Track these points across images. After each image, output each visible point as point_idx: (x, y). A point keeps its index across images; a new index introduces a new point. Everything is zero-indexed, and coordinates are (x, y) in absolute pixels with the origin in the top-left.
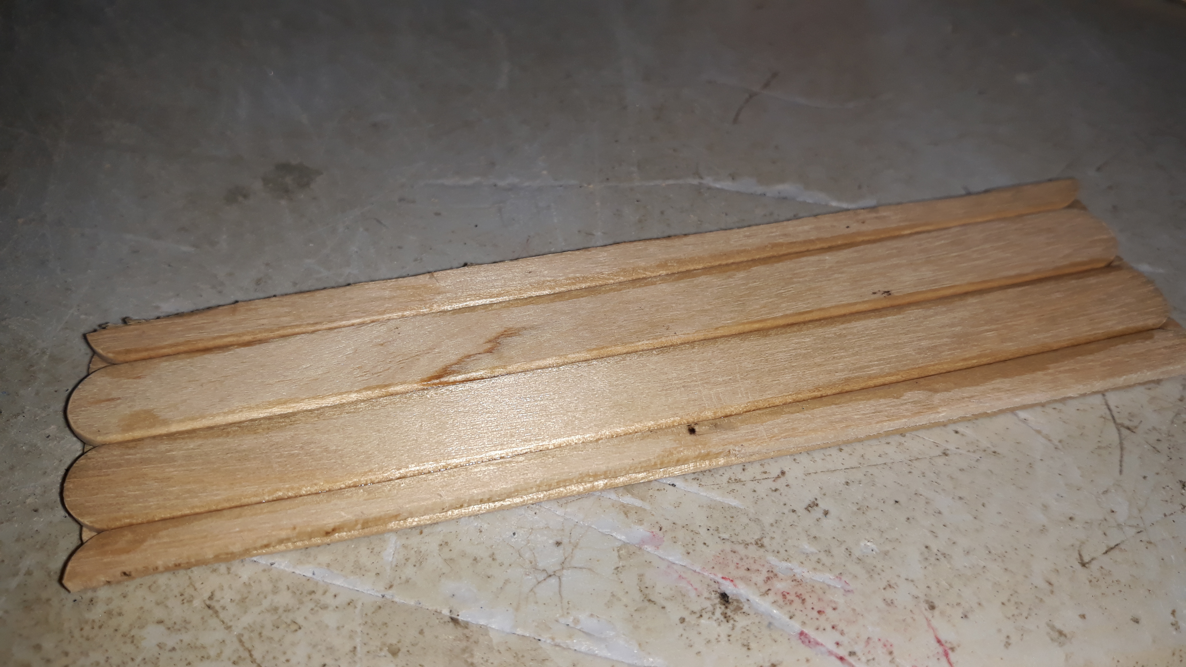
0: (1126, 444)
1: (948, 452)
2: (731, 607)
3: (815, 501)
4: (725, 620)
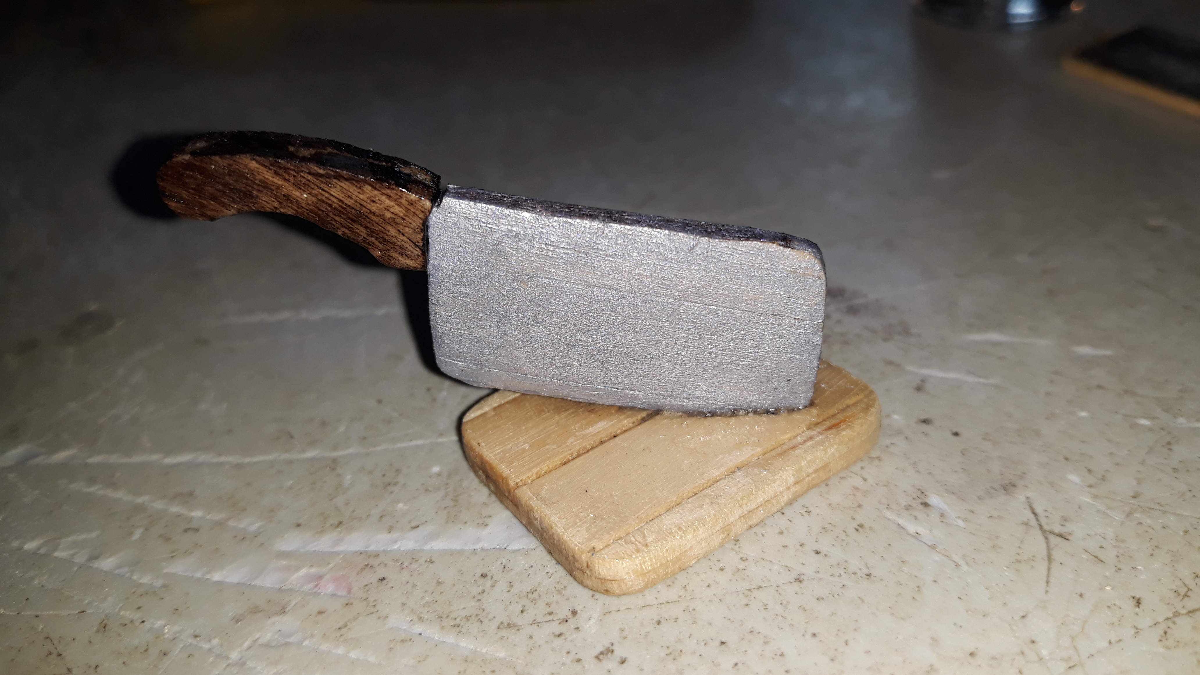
0: (1057, 554)
1: (802, 577)
3: (610, 646)
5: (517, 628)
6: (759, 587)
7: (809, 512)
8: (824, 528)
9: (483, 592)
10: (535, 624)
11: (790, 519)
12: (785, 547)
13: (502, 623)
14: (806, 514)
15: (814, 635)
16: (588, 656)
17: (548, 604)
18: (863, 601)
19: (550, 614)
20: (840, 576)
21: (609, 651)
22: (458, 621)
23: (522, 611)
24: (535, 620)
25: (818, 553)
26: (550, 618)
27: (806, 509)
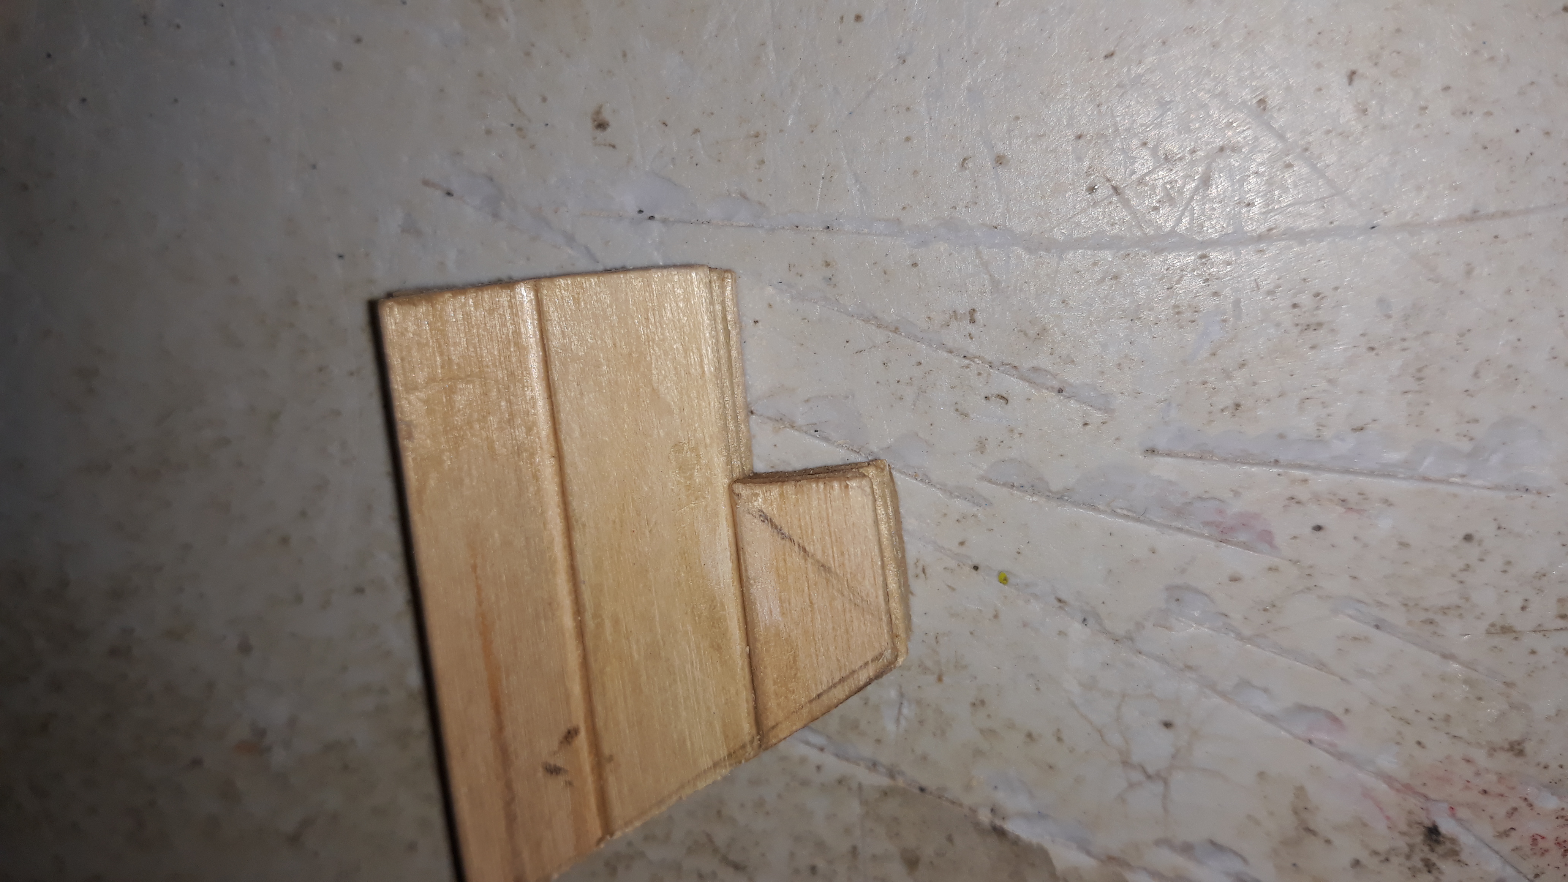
2: (1440, 849)
4: (1425, 869)
5: (1514, 635)
9: (1467, 568)
13: (1493, 625)
22: (1430, 615)
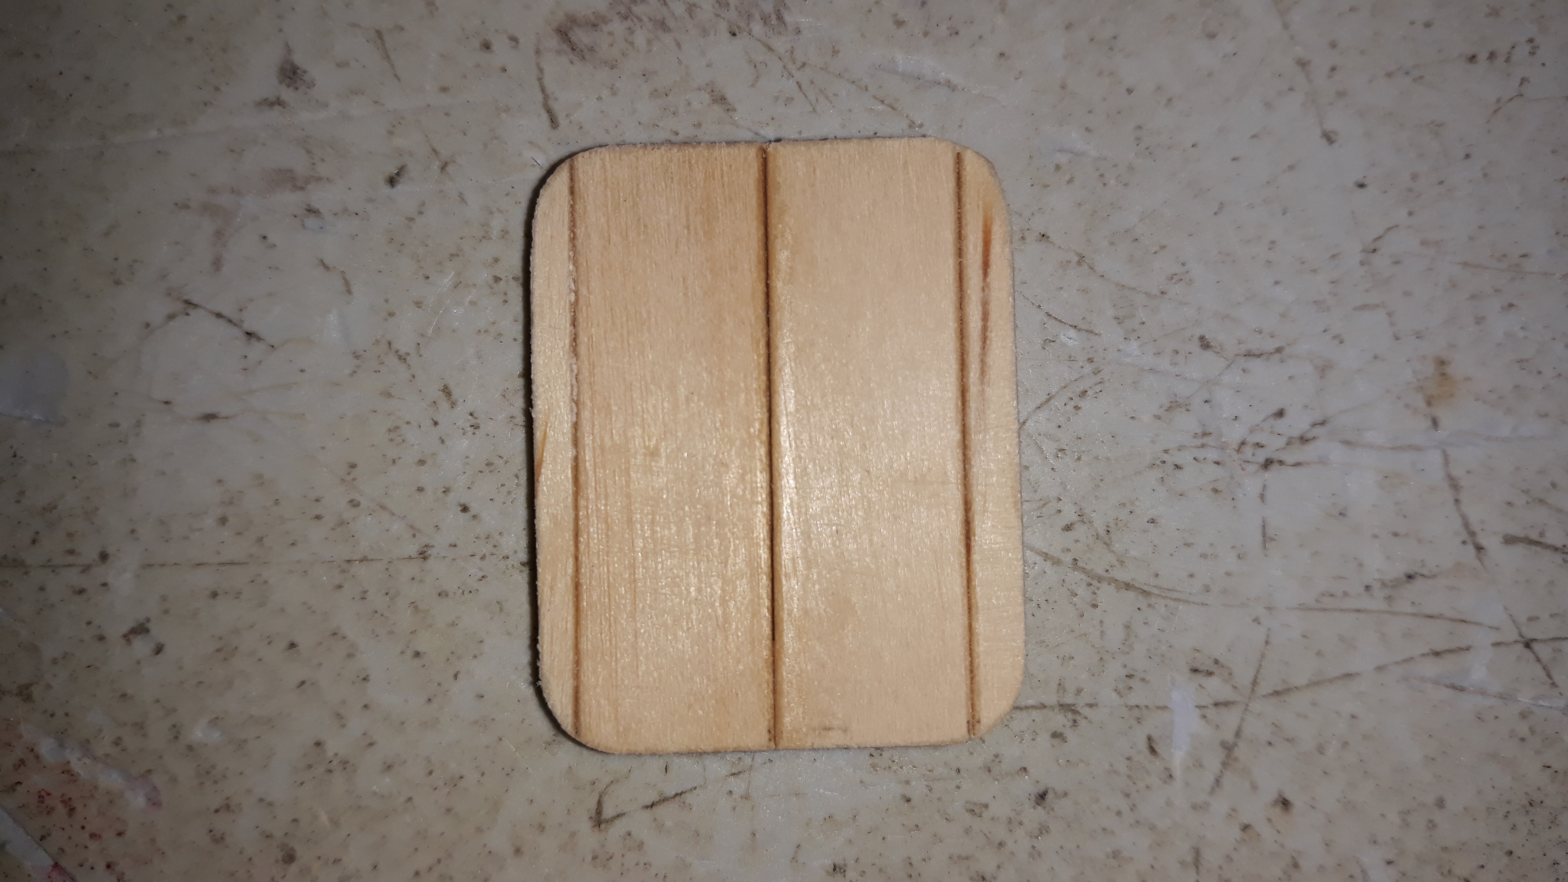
6: (364, 560)
7: (475, 427)
8: (489, 464)
10: (50, 566)
11: (443, 438)
12: (420, 490)
14: (470, 430)
15: (417, 654)
16: (116, 630)
17: (70, 535)
18: (501, 610)
19: (71, 552)
20: (483, 558)
21: (141, 630)
23: (34, 542)
24: (49, 560)
25: (465, 509)
26: (70, 559)
27: (473, 421)
